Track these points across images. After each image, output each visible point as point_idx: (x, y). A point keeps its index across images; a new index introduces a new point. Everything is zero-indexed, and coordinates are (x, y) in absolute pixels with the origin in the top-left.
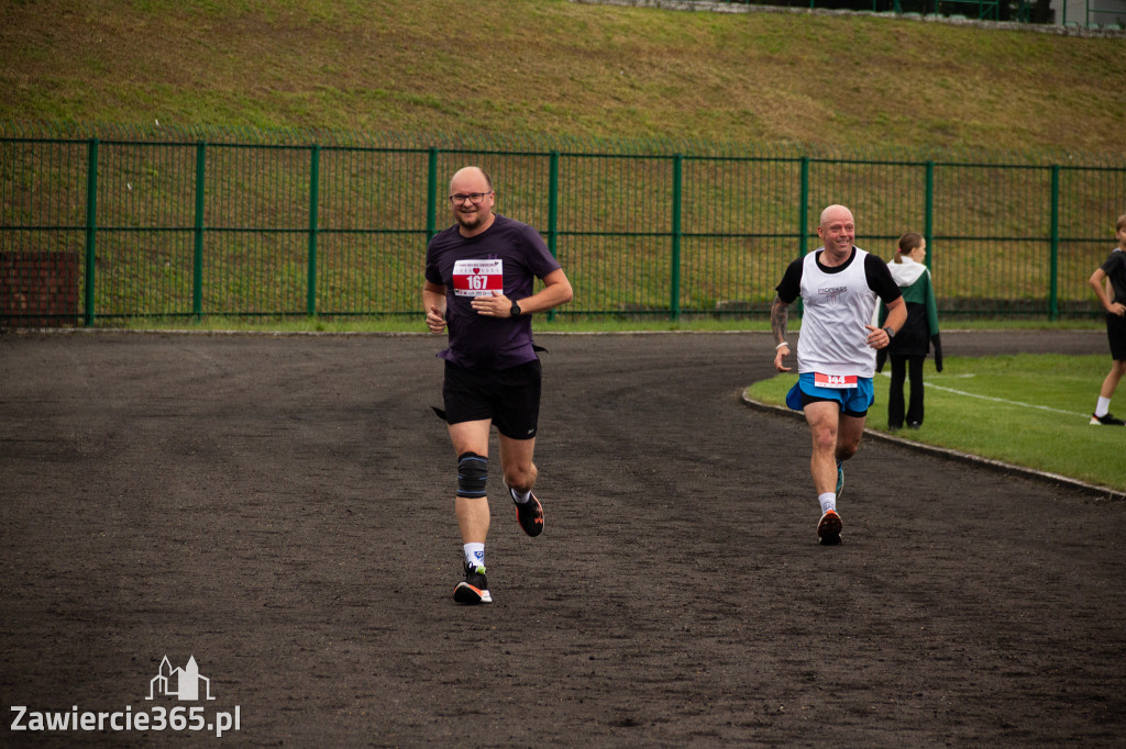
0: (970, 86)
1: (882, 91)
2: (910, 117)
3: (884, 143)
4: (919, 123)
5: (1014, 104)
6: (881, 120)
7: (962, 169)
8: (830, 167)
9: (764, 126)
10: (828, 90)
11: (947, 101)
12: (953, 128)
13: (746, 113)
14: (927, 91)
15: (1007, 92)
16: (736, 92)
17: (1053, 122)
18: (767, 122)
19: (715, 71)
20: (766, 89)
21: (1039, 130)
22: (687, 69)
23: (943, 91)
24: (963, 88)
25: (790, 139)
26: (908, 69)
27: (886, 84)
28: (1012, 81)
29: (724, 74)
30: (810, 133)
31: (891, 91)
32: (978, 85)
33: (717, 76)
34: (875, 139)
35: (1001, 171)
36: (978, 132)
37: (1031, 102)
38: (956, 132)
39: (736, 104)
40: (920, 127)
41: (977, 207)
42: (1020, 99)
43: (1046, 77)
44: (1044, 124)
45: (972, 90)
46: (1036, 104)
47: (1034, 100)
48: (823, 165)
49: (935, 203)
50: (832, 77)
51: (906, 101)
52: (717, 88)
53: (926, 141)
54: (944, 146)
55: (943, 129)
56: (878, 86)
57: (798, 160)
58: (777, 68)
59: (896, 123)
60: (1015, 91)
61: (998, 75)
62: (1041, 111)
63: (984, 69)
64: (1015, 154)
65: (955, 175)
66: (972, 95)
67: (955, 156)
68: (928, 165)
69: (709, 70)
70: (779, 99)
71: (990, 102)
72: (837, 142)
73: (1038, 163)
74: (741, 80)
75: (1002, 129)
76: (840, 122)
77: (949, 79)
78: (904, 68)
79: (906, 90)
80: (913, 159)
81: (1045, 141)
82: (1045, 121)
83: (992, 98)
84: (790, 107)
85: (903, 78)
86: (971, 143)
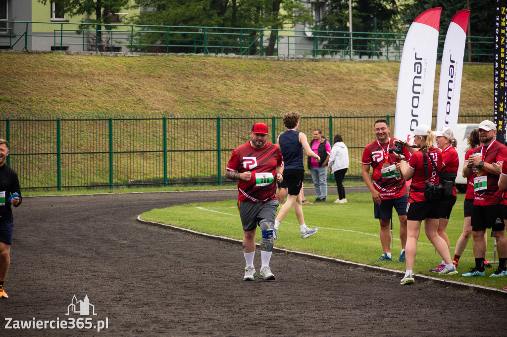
0: (237, 84)
1: (198, 87)
2: (211, 99)
3: (200, 110)
4: (214, 101)
5: (256, 91)
6: (198, 100)
7: (233, 120)
8: (176, 121)
9: (147, 105)
10: (175, 88)
11: (226, 91)
12: (229, 102)
13: (140, 100)
14: (218, 87)
15: (253, 86)
16: (135, 90)
17: (273, 98)
18: (149, 103)
19: (126, 82)
20: (149, 89)
21: (266, 102)
22: (114, 82)
23: (225, 87)
24: (233, 85)
25: (159, 110)
26: (210, 78)
27: (200, 84)
28: (255, 81)
29: (130, 83)
30: (168, 107)
31: (202, 87)
32: (240, 84)
33: (128, 84)
34: (196, 109)
35: (250, 120)
36: (241, 104)
37: (263, 90)
38: (231, 104)
39: (136, 96)
40: (215, 103)
41: (240, 136)
42: (259, 89)
43: (270, 79)
44: (269, 99)
45: (237, 86)
46: (265, 91)
47: (265, 89)
48: (173, 120)
49: (221, 135)
50: (177, 82)
51: (209, 91)
52: (128, 89)
53: (218, 109)
54: (226, 110)
55: (225, 103)
56: (197, 85)
57: (162, 119)
58: (152, 80)
59: (205, 101)
60: (256, 85)
61: (249, 79)
62: (268, 94)
63: (243, 76)
64: (256, 112)
65: (230, 123)
66: (238, 88)
67: (230, 114)
68: (218, 119)
69: (123, 82)
70: (153, 93)
71: (245, 90)
72: (179, 110)
73: (266, 116)
74: (137, 85)
75: (251, 102)
76: (181, 102)
77: (228, 81)
78: (208, 77)
79: (209, 87)
80: (212, 117)
81: (270, 107)
82: (270, 98)
83: (246, 89)
84: (159, 96)
85: (207, 82)
86: (238, 109)
